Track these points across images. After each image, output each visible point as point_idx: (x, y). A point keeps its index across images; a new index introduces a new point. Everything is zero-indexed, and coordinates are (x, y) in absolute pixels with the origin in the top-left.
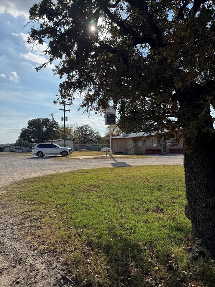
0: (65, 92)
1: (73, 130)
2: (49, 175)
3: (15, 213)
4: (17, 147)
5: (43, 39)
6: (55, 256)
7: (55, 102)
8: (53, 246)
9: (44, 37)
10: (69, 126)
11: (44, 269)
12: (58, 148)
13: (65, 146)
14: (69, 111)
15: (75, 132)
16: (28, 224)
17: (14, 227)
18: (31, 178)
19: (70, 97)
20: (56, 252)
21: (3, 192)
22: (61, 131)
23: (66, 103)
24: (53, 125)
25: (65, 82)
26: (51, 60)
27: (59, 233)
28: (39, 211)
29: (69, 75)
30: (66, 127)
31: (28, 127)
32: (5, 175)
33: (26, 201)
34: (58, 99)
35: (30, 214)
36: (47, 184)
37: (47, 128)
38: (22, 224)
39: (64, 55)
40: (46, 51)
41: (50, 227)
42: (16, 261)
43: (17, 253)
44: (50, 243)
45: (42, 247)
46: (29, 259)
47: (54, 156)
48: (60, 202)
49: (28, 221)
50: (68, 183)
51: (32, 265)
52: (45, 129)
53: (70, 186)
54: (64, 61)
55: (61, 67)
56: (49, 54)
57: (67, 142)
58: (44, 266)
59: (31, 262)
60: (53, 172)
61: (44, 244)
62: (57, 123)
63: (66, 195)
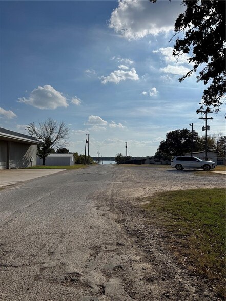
0: (210, 98)
1: (216, 140)
2: (190, 190)
3: (160, 224)
4: (156, 159)
5: (188, 47)
6: (206, 282)
7: (198, 111)
8: (203, 270)
9: (189, 45)
10: (211, 136)
11: (195, 293)
12: (199, 161)
13: (207, 159)
14: (212, 119)
15: (218, 143)
16: (173, 238)
17: (161, 239)
18: (173, 192)
19: (217, 103)
20: (207, 278)
21: (147, 202)
22: (201, 142)
23: (211, 110)
24: (193, 136)
25: (211, 87)
26: (196, 66)
27: (209, 257)
28: (184, 227)
29: (215, 79)
30: (208, 137)
31: (167, 140)
32: (148, 186)
33: (170, 215)
34: (202, 107)
35: (175, 229)
36: (190, 200)
37: (185, 139)
38: (168, 237)
39: (210, 58)
40: (191, 59)
41: (197, 247)
42: (165, 273)
43: (165, 265)
44: (199, 266)
45: (191, 268)
46: (177, 276)
47: (195, 170)
48: (206, 222)
49: (173, 235)
50: (214, 201)
51: (181, 284)
52: (183, 141)
53: (217, 206)
54: (209, 65)
55: (206, 72)
56: (194, 61)
57: (209, 155)
58: (194, 290)
59: (180, 280)
60: (195, 188)
61: (192, 265)
62: (197, 133)
63: (213, 215)
